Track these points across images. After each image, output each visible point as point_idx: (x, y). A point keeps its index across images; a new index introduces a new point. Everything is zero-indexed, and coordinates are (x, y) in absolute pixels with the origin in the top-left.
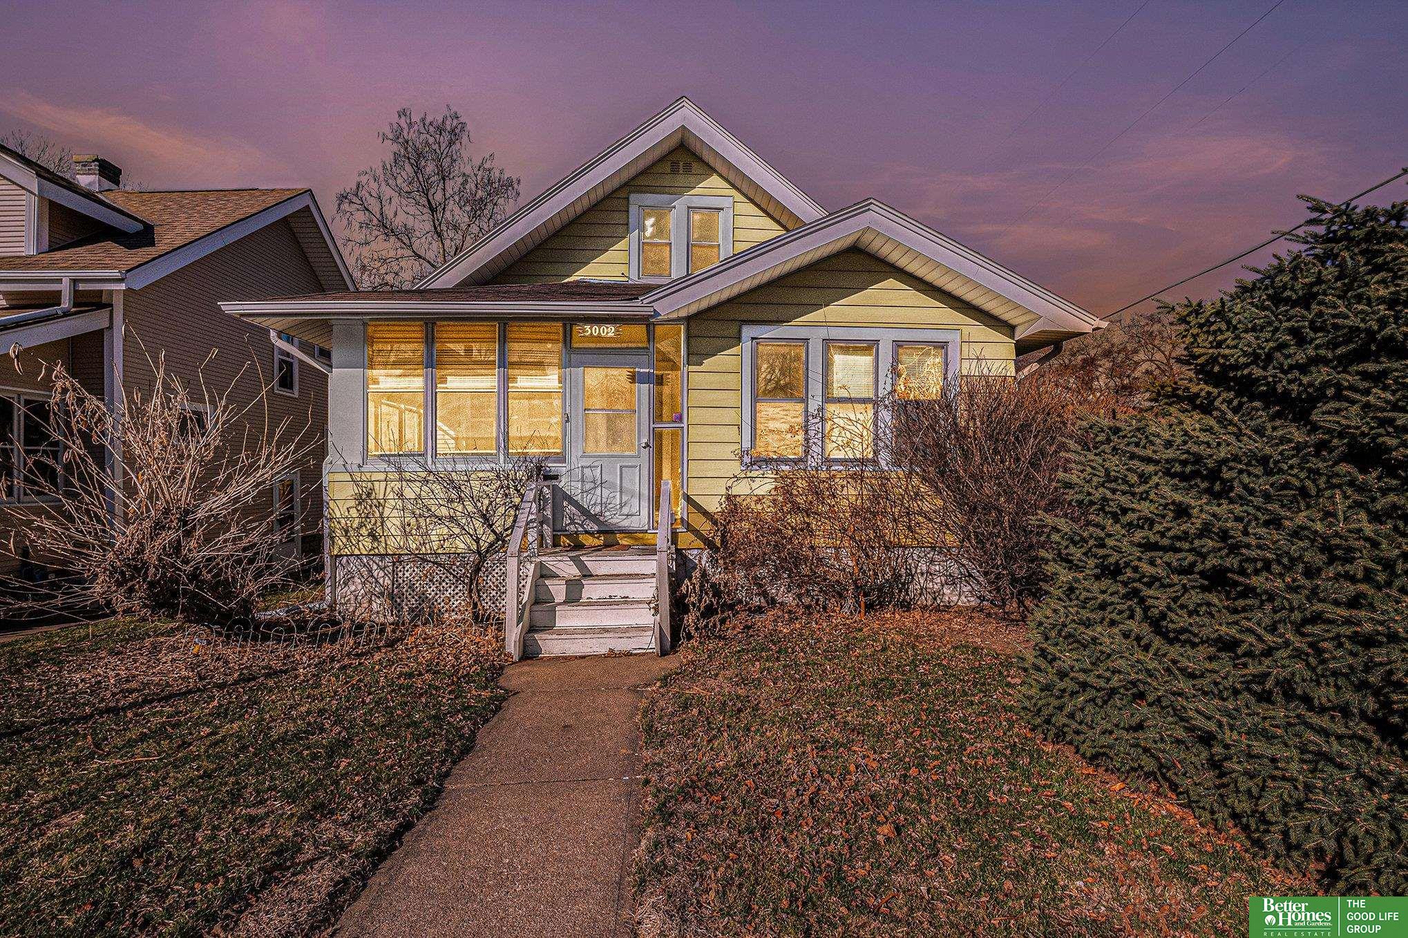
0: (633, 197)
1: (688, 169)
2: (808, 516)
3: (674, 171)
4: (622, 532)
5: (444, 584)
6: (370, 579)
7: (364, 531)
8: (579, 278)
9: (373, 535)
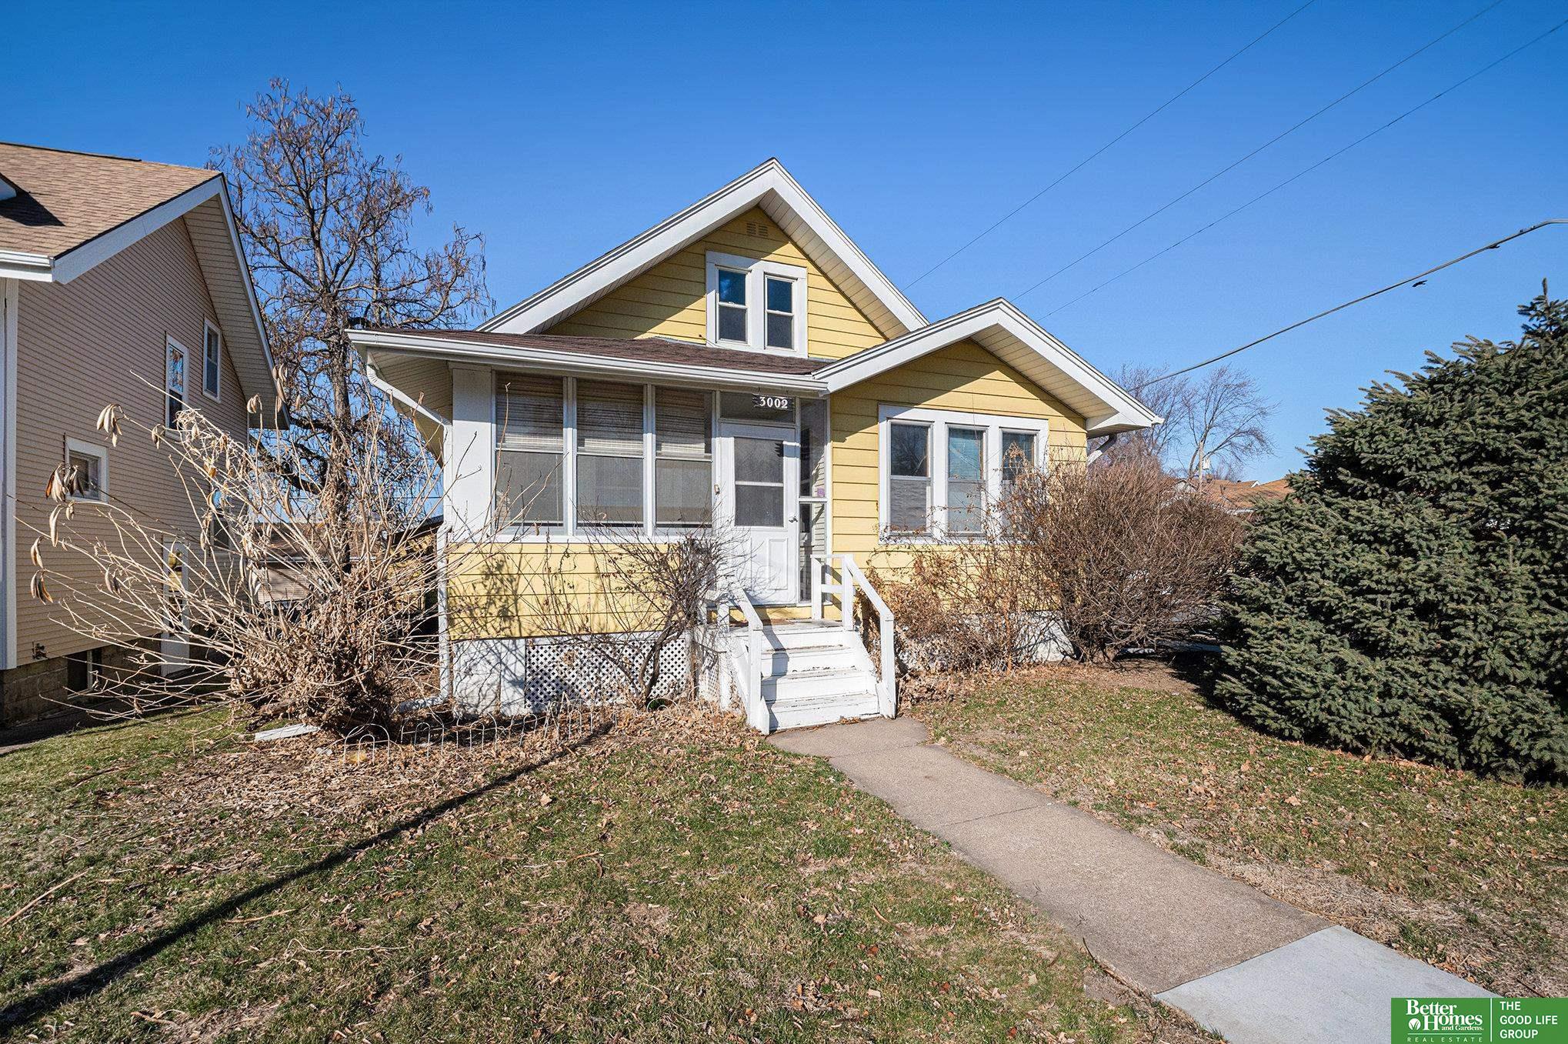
0: (710, 255)
1: (764, 233)
2: (935, 587)
3: (751, 232)
4: (772, 606)
5: (585, 668)
6: (498, 666)
7: (494, 610)
8: (653, 336)
9: (504, 615)
